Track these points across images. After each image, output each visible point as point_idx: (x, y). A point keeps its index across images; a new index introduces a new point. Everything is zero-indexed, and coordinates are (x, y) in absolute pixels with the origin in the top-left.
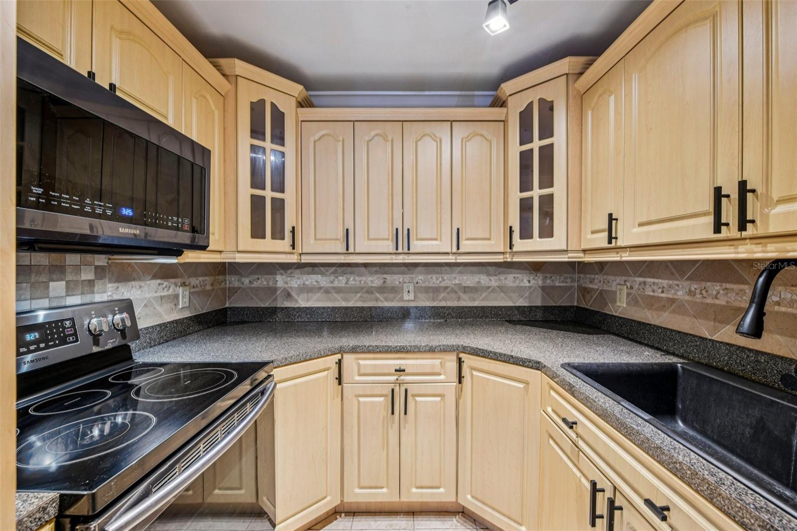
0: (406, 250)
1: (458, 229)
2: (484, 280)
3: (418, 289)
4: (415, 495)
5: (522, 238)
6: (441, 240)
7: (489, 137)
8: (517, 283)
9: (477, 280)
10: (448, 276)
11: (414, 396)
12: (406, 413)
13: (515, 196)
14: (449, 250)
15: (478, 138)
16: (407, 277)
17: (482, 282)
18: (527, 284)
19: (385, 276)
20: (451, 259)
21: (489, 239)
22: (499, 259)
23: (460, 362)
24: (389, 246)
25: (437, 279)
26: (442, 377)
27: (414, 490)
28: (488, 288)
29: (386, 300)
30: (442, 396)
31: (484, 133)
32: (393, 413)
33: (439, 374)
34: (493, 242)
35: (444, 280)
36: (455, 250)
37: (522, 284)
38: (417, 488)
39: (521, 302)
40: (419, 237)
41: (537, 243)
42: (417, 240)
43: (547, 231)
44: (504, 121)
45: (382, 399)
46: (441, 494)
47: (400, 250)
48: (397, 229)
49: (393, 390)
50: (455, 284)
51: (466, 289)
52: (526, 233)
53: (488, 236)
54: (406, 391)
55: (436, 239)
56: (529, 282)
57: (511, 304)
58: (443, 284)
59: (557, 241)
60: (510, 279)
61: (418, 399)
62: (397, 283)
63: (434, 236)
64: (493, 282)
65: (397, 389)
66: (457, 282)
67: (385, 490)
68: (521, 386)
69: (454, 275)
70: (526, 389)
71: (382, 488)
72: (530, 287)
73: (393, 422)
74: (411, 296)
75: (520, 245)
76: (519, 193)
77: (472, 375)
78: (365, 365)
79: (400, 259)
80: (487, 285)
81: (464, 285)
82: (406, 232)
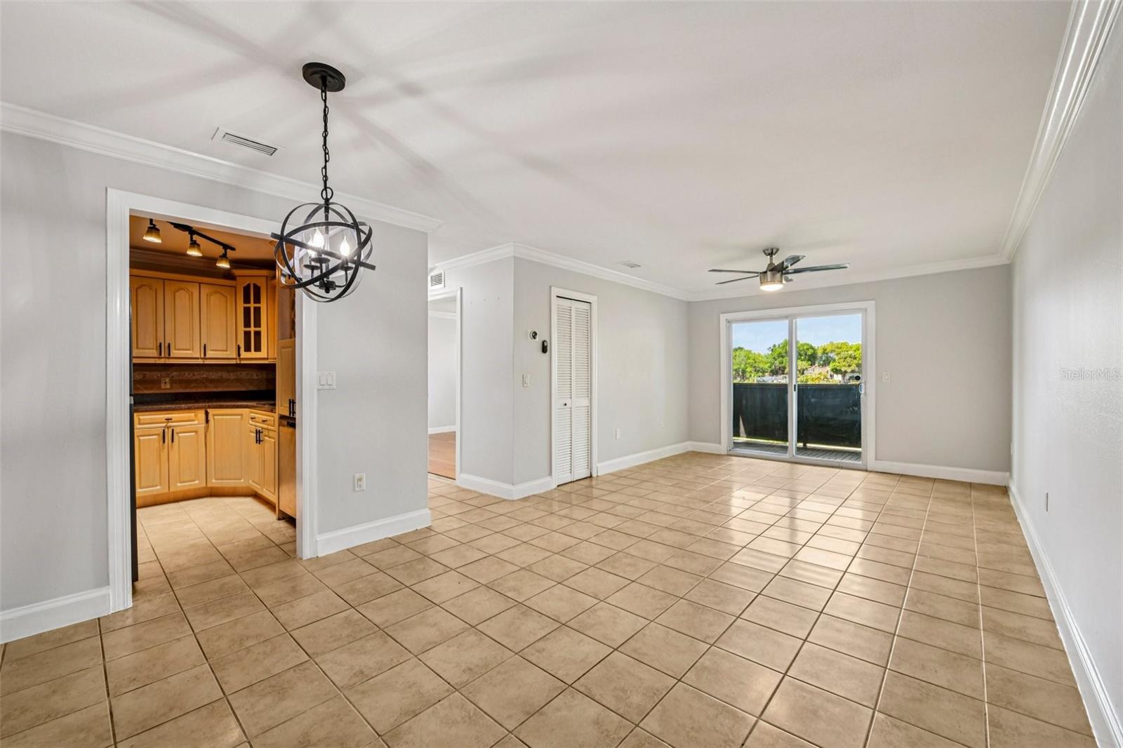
0: (167, 356)
1: (205, 345)
2: (225, 375)
3: (172, 382)
4: (180, 486)
5: (245, 351)
6: (193, 350)
7: (226, 295)
8: (248, 377)
9: (220, 374)
10: (198, 373)
11: (177, 433)
12: (173, 441)
13: (242, 329)
14: (199, 356)
15: (218, 295)
16: (164, 373)
17: (224, 376)
18: (256, 377)
19: (144, 373)
20: (200, 362)
21: (226, 351)
22: (233, 362)
23: (207, 414)
24: (154, 353)
25: (189, 374)
26: (196, 422)
27: (179, 484)
28: (228, 380)
29: (146, 389)
30: (196, 432)
31: (222, 292)
32: (164, 442)
33: (194, 421)
34: (228, 352)
35: (194, 375)
36: (202, 356)
37: (253, 378)
38: (180, 483)
39: (252, 388)
40: (177, 348)
41: (253, 354)
42: (175, 349)
43: (258, 349)
44: (235, 287)
45: (156, 437)
46: (196, 484)
47: (163, 355)
48: (161, 344)
49: (164, 430)
50: (203, 378)
51: (212, 381)
52: (248, 349)
53: (225, 349)
54: (173, 430)
55: (189, 350)
56: (257, 376)
57: (244, 389)
58: (194, 378)
59: (263, 354)
60: (244, 375)
61: (180, 435)
62: (155, 377)
63: (188, 347)
64: (232, 376)
65: (166, 430)
66: (205, 376)
67: (158, 487)
68: (239, 417)
69: (202, 372)
70: (242, 418)
71: (156, 486)
72: (258, 379)
73: (164, 448)
74: (168, 386)
75: (244, 354)
76: (243, 327)
77: (214, 419)
78: (144, 419)
79: (162, 361)
80: (227, 378)
81: (210, 378)
82: (167, 345)
